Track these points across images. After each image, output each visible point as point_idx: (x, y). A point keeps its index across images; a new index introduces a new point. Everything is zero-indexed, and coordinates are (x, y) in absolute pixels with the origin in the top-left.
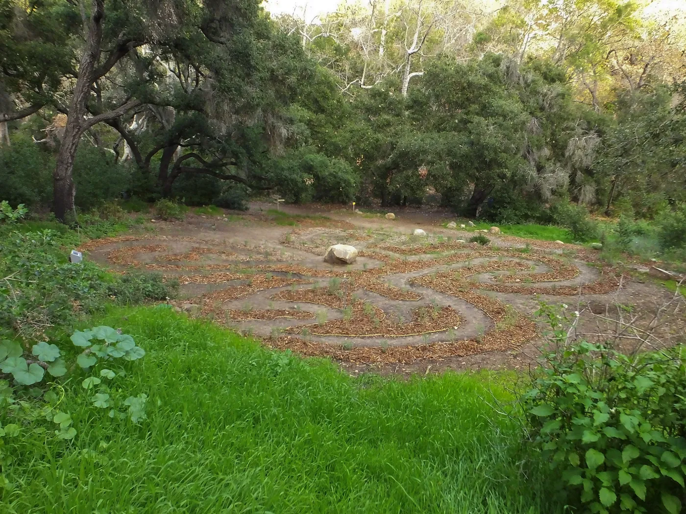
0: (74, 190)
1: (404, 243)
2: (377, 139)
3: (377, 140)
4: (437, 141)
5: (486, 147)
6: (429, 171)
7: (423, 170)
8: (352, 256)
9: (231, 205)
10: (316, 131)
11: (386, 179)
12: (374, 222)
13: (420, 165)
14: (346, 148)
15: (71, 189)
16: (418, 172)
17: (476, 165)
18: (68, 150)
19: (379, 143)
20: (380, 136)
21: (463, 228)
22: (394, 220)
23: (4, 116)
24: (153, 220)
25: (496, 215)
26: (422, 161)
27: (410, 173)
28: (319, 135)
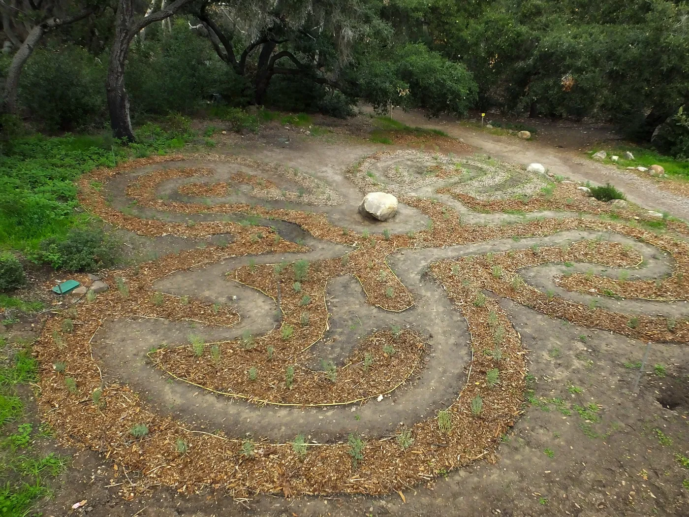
0: (126, 102)
2: (518, 33)
3: (519, 34)
5: (666, 50)
6: (576, 80)
7: (567, 80)
8: (385, 212)
10: (443, 22)
11: (524, 86)
12: (499, 141)
13: (565, 73)
14: (476, 44)
15: (123, 99)
16: (561, 81)
17: (646, 75)
18: (117, 58)
19: (520, 38)
21: (614, 161)
22: (528, 140)
23: (55, 21)
24: (224, 132)
25: (674, 144)
26: (569, 67)
27: (551, 83)
28: (447, 27)
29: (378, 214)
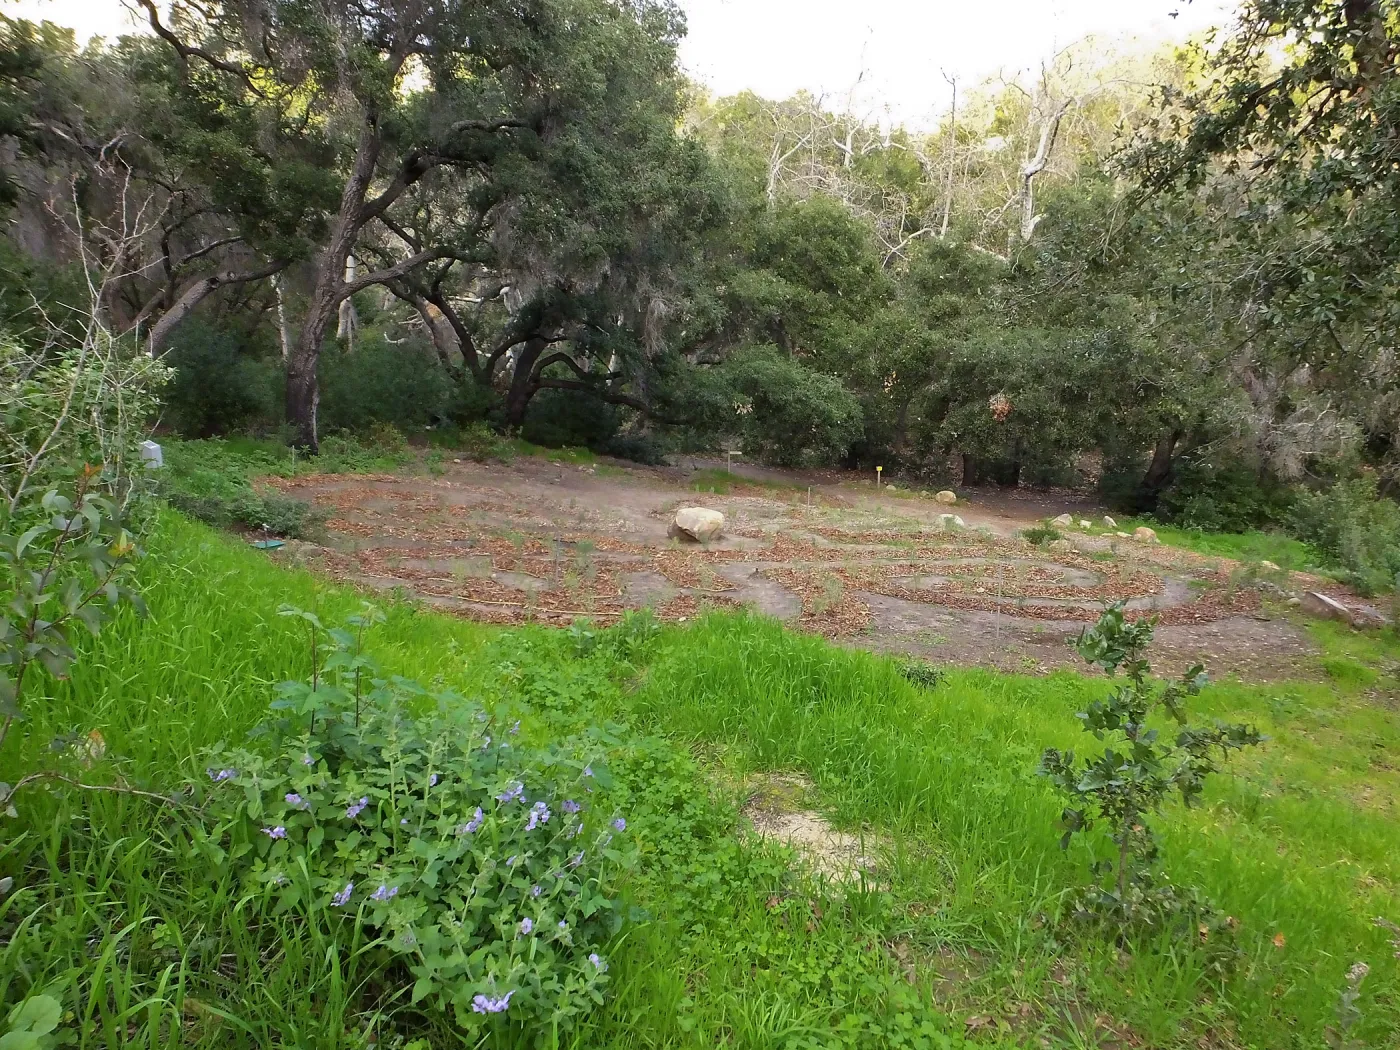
0: (316, 394)
2: (926, 340)
3: (927, 343)
4: (1034, 343)
6: (1012, 403)
7: (999, 403)
8: (705, 528)
9: (634, 455)
10: (811, 325)
11: (941, 419)
13: (994, 392)
14: (862, 356)
15: (310, 391)
16: (990, 405)
18: (312, 329)
19: (929, 348)
20: (935, 336)
21: (1085, 528)
22: (951, 504)
23: (229, 274)
24: (456, 460)
26: (999, 384)
27: (977, 409)
28: (816, 332)
29: (696, 529)
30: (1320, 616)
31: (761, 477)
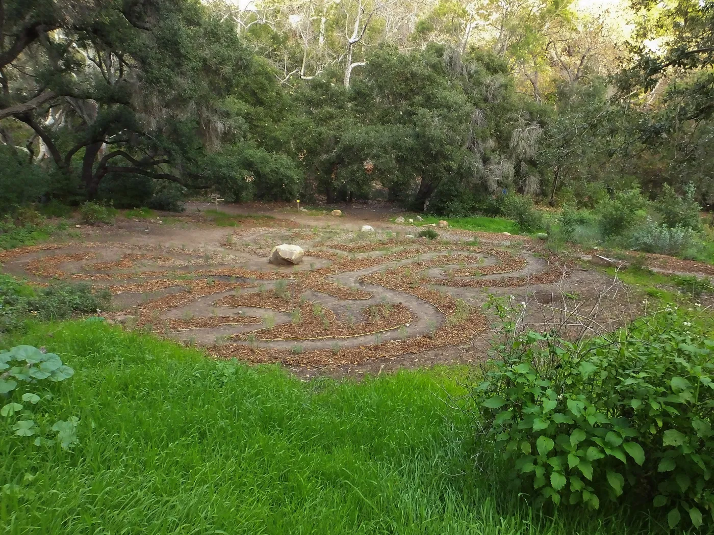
1: (351, 241)
2: (320, 132)
3: (320, 134)
4: (383, 134)
5: (431, 139)
6: (375, 165)
7: (368, 164)
8: (298, 256)
9: (165, 207)
10: (254, 125)
11: (330, 174)
12: (319, 219)
13: (365, 160)
14: (288, 142)
16: (363, 166)
17: (422, 158)
19: (322, 136)
20: (323, 129)
21: (411, 223)
22: (340, 217)
24: (77, 226)
25: (443, 208)
26: (367, 155)
27: (355, 167)
28: (259, 129)
29: (293, 258)
30: (602, 265)
31: (246, 214)
